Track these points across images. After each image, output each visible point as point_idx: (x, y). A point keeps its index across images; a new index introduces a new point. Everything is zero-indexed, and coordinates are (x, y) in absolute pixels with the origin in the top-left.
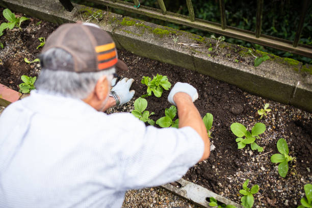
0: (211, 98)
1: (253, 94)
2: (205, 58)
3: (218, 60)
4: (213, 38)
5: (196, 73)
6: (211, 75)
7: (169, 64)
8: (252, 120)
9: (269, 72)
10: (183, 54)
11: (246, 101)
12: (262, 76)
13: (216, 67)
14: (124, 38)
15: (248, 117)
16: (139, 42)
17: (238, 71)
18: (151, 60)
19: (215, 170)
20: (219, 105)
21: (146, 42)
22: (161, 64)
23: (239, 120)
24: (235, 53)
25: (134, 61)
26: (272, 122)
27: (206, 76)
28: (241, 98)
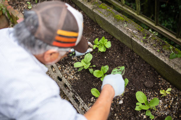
0: (135, 71)
1: (164, 78)
2: (138, 42)
3: (146, 46)
4: (150, 32)
5: (132, 51)
6: (141, 56)
7: (118, 40)
8: (156, 96)
9: (178, 66)
10: (126, 35)
11: (158, 81)
12: (172, 67)
13: (144, 50)
14: (97, 15)
15: (154, 92)
16: (104, 20)
17: (157, 58)
18: (109, 34)
19: (116, 117)
20: (138, 77)
21: (107, 21)
22: (114, 39)
23: (148, 92)
24: (160, 45)
25: (100, 32)
26: (170, 102)
27: (137, 55)
28: (155, 78)
